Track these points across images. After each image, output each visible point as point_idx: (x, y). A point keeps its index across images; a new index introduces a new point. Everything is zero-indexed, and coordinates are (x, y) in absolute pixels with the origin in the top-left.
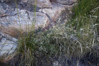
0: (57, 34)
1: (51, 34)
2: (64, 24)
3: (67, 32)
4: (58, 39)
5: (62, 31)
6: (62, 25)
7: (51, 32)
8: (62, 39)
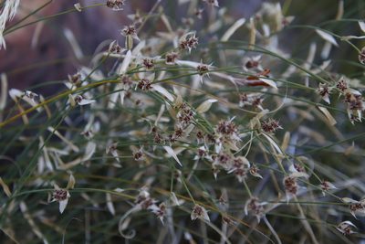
0: (171, 153)
1: (91, 149)
2: (267, 19)
3: (307, 123)
4: (181, 216)
5: (247, 114)
6: (243, 34)
7: (92, 128)
8: (238, 222)
